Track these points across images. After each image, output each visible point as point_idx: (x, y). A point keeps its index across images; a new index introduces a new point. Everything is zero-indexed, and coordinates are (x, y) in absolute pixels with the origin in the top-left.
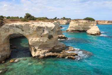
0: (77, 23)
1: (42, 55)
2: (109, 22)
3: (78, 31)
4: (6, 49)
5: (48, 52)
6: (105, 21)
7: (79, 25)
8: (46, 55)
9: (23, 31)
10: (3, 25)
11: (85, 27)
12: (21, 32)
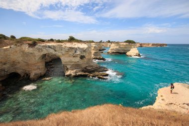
0: (117, 45)
1: (73, 74)
2: (153, 45)
3: (118, 53)
4: (41, 67)
5: (79, 72)
6: (149, 44)
7: (119, 47)
8: (78, 74)
9: (55, 51)
10: (36, 45)
11: (126, 49)
12: (54, 53)
